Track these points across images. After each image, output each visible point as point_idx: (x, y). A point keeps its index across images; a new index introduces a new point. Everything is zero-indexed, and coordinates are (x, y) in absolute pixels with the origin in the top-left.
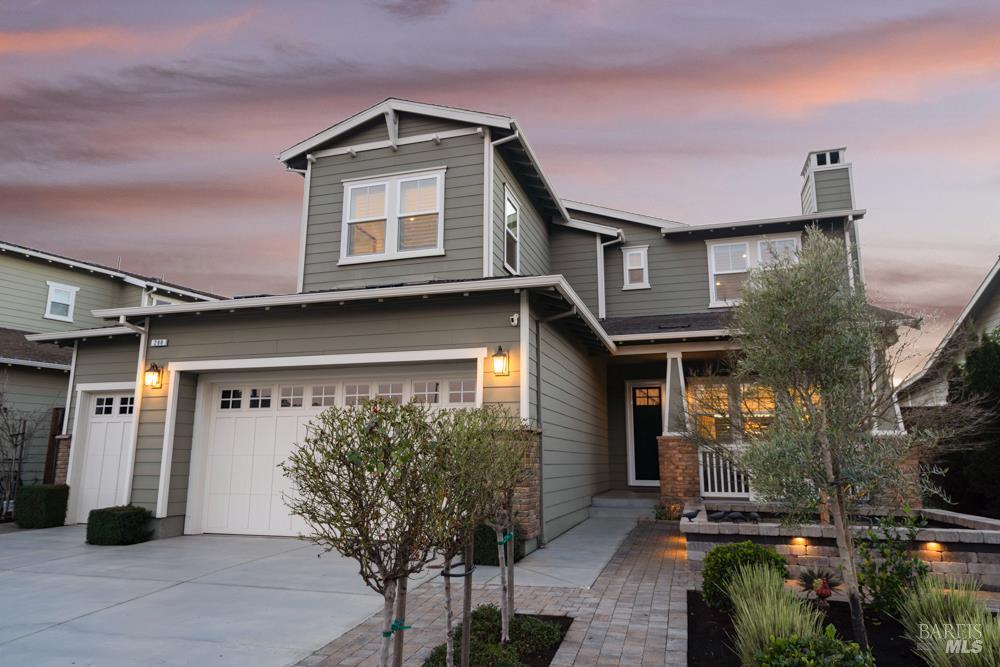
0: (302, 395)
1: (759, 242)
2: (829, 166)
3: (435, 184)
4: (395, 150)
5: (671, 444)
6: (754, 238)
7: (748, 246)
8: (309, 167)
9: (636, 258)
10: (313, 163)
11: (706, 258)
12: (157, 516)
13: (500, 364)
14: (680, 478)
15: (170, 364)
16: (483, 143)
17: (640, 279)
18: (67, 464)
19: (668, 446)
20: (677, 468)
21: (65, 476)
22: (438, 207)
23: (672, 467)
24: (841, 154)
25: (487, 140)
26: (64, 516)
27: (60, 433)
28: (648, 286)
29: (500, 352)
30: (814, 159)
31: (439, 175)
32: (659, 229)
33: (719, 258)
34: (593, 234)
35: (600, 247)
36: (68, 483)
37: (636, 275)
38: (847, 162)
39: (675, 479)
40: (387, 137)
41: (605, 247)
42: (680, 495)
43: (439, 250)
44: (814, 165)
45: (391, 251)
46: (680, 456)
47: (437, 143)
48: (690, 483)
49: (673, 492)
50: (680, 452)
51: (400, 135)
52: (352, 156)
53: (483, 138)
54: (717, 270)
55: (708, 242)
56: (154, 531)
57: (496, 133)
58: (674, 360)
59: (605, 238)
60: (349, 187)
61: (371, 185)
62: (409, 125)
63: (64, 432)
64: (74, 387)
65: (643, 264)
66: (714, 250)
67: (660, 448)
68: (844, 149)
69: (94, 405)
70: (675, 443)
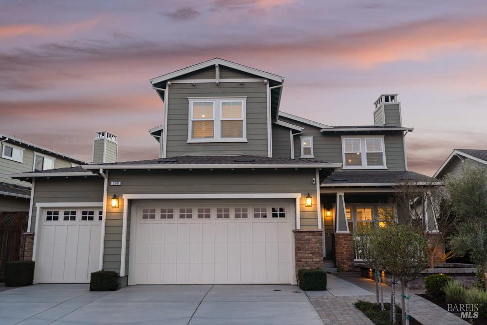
0: (191, 212)
1: (365, 139)
2: (390, 103)
3: (241, 104)
4: (218, 85)
5: (341, 237)
6: (363, 136)
7: (360, 140)
8: (167, 88)
9: (307, 142)
10: (169, 86)
11: (341, 145)
12: (121, 276)
13: (309, 201)
14: (345, 253)
15: (124, 195)
16: (266, 87)
17: (309, 153)
18: (32, 249)
19: (339, 238)
20: (344, 248)
21: (32, 256)
22: (243, 116)
23: (341, 248)
24: (395, 97)
25: (268, 86)
26: (33, 279)
27: (26, 231)
28: (313, 157)
29: (309, 196)
30: (384, 99)
31: (243, 101)
32: (320, 129)
33: (347, 145)
34: (288, 129)
35: (292, 136)
36: (33, 260)
37: (307, 150)
38: (398, 101)
39: (343, 253)
40: (214, 77)
41: (294, 136)
42: (345, 260)
43: (244, 139)
44: (384, 102)
45: (217, 138)
46: (345, 242)
47: (242, 84)
48: (349, 255)
49: (341, 259)
50: (345, 240)
51: (221, 77)
52: (194, 85)
53: (266, 84)
54: (346, 151)
55: (342, 137)
56: (119, 283)
57: (272, 83)
58: (341, 196)
59: (294, 131)
60: (192, 102)
61: (205, 102)
62: (225, 73)
63: (29, 230)
64: (34, 204)
65: (311, 146)
66: (345, 141)
67: (335, 238)
68: (397, 95)
69: (45, 216)
70: (343, 236)
